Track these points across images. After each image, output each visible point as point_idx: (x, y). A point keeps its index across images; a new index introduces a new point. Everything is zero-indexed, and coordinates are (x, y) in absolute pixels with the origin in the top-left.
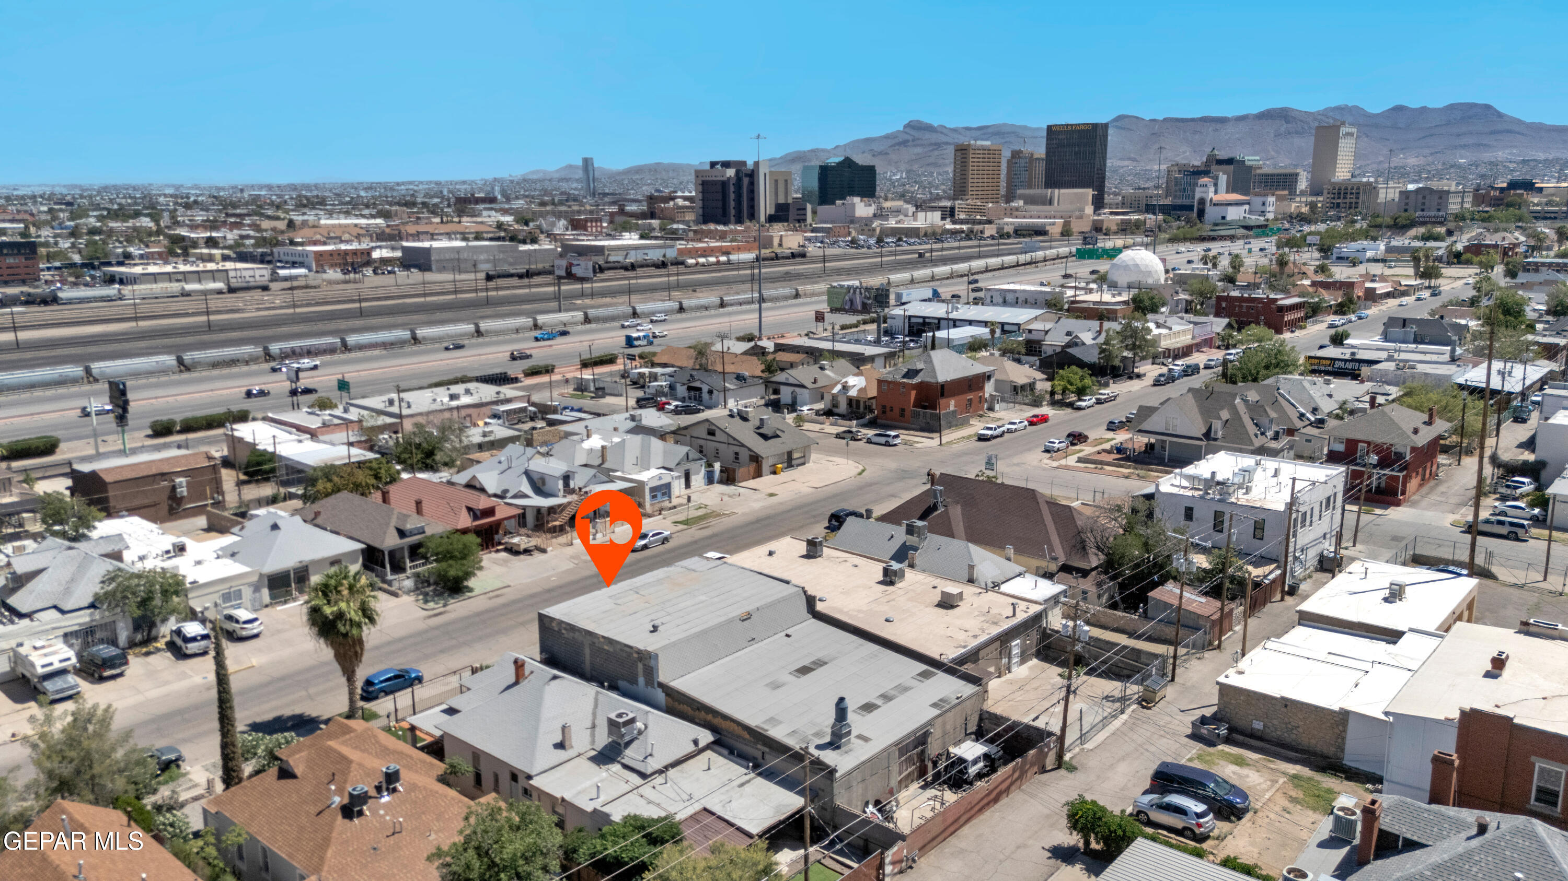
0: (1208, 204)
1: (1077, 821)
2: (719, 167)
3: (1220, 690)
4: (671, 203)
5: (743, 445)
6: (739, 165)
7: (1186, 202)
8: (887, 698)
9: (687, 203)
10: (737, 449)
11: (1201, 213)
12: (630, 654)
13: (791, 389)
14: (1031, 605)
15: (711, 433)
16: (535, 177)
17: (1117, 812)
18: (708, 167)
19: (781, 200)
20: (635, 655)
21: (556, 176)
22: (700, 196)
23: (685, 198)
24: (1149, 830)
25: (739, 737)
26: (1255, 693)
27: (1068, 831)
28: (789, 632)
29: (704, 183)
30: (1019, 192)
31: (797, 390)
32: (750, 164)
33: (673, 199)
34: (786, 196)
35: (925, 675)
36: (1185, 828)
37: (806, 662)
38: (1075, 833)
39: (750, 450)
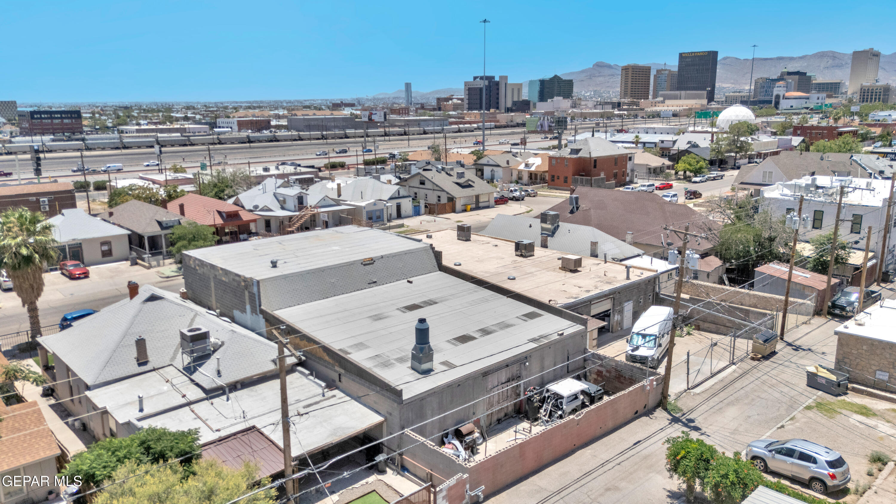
0: (781, 98)
1: (678, 462)
2: (478, 79)
3: (839, 340)
4: (450, 102)
5: (443, 190)
6: (490, 79)
7: (767, 98)
8: (485, 332)
9: (459, 102)
10: (439, 193)
11: (777, 104)
12: (239, 283)
13: (490, 168)
14: (644, 272)
15: (422, 183)
16: (381, 97)
17: (730, 455)
18: (472, 80)
19: (516, 99)
20: (243, 284)
21: (393, 96)
22: (467, 97)
23: (458, 99)
24: (770, 478)
25: (320, 359)
26: (880, 342)
27: (668, 474)
28: (410, 280)
29: (469, 89)
30: (661, 93)
31: (495, 169)
32: (497, 79)
33: (451, 99)
34: (519, 98)
35: (531, 316)
36: (813, 479)
37: (417, 302)
38: (676, 476)
39: (448, 193)
